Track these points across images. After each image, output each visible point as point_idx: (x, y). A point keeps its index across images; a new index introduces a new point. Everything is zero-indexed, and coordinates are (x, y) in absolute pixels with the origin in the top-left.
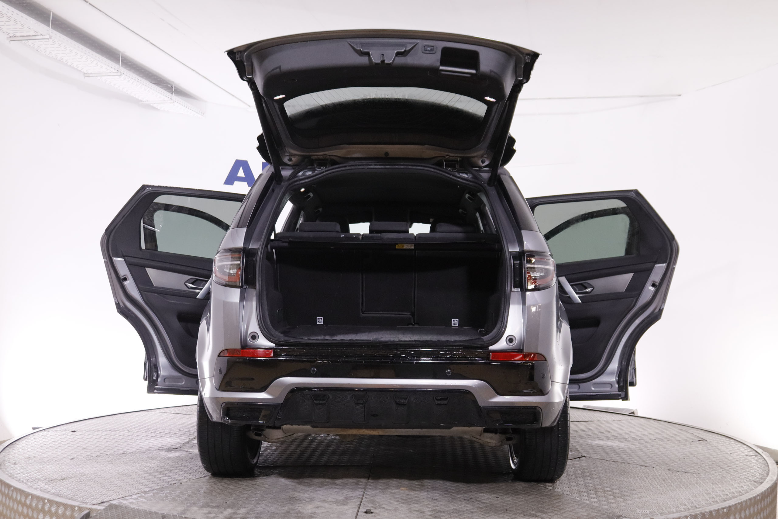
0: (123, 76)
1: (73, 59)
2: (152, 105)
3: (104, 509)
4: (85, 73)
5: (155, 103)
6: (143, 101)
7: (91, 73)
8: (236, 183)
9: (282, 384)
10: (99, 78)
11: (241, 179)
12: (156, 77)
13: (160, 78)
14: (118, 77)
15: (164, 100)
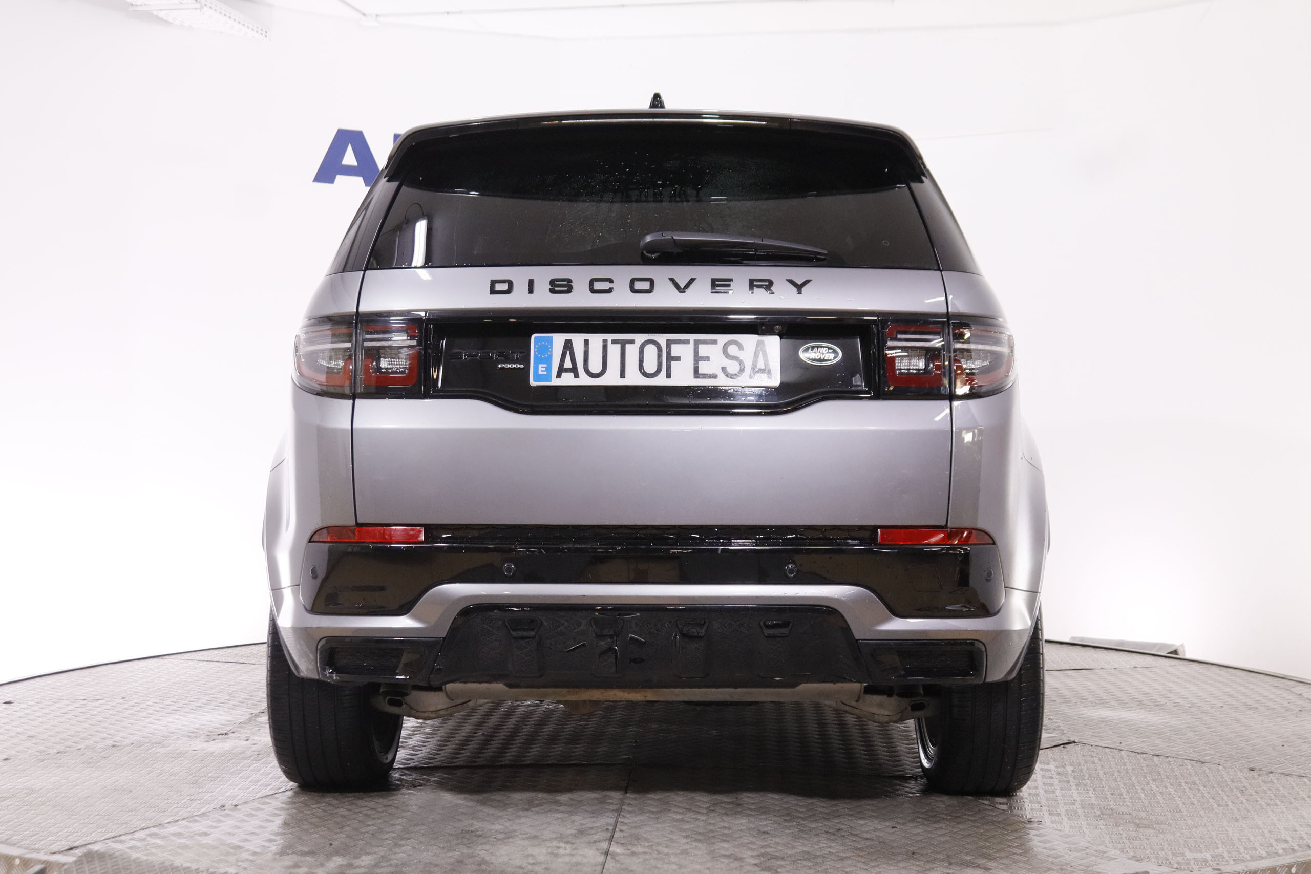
2: (155, 13)
3: (75, 862)
5: (161, 10)
6: (137, 5)
8: (339, 178)
9: (444, 598)
11: (349, 171)
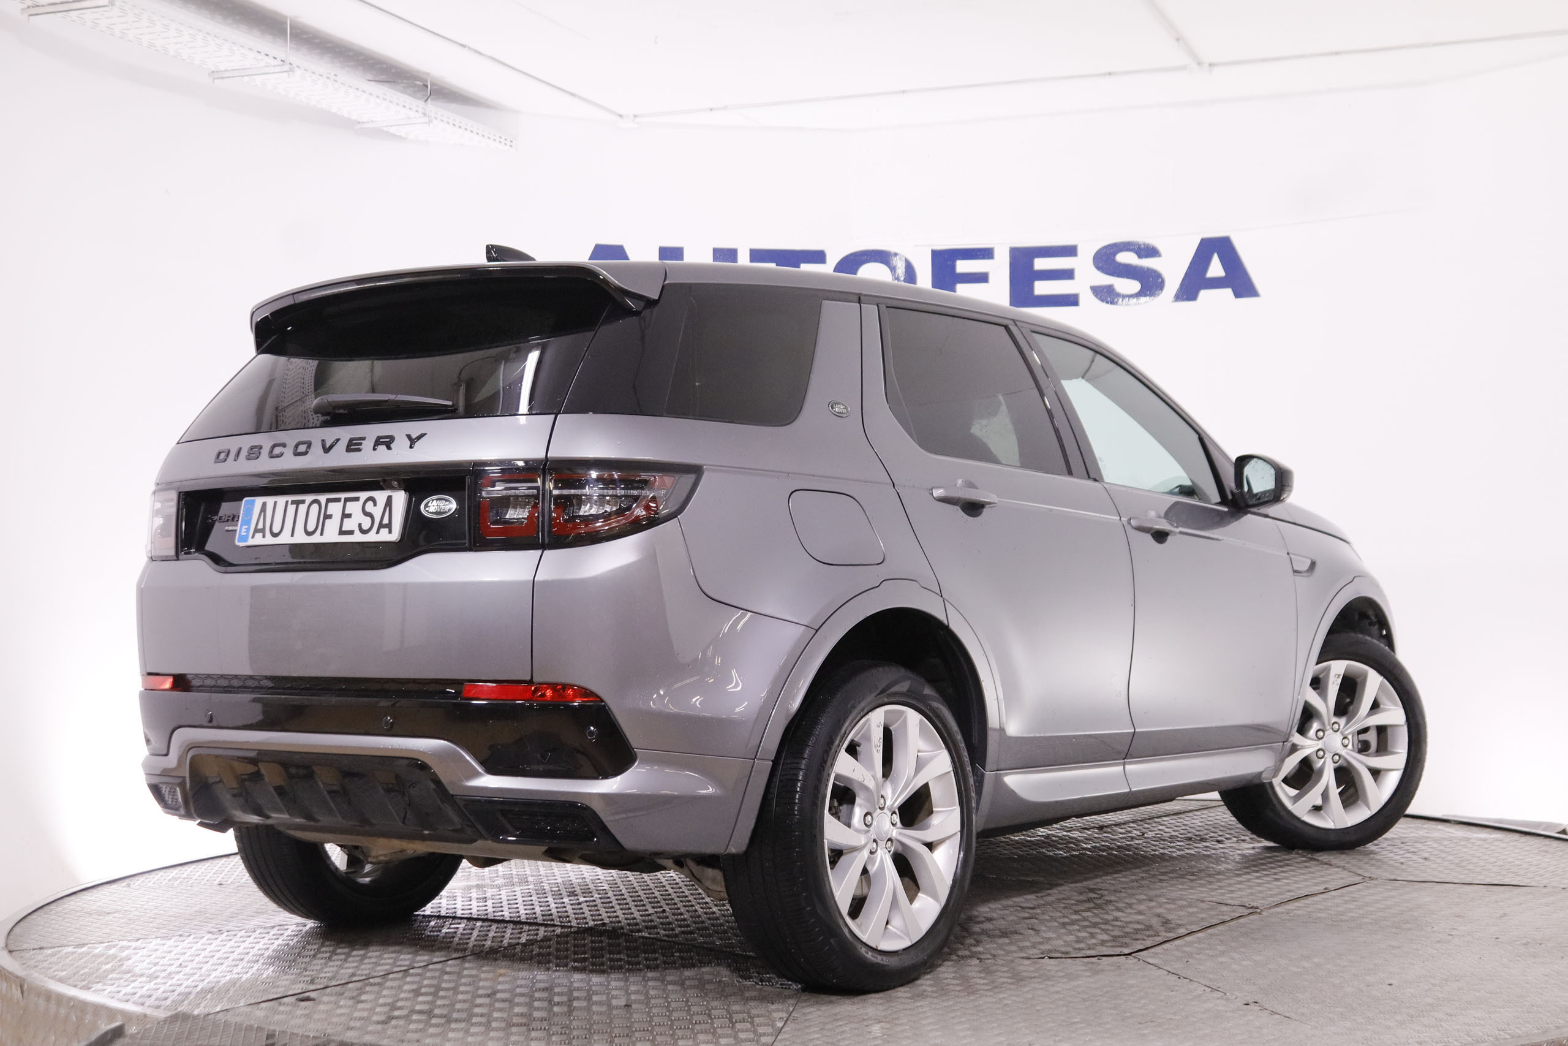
0: (298, 72)
1: (176, 43)
2: (385, 129)
4: (213, 72)
5: (391, 126)
6: (363, 123)
7: (226, 70)
10: (246, 79)
12: (384, 66)
13: (396, 68)
14: (286, 74)
15: (409, 118)
